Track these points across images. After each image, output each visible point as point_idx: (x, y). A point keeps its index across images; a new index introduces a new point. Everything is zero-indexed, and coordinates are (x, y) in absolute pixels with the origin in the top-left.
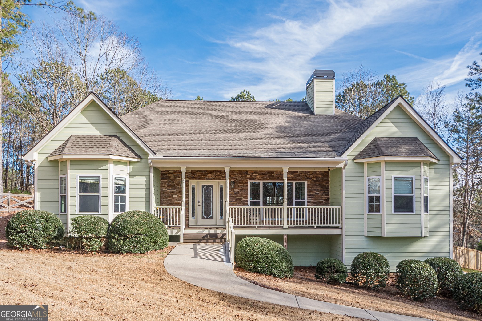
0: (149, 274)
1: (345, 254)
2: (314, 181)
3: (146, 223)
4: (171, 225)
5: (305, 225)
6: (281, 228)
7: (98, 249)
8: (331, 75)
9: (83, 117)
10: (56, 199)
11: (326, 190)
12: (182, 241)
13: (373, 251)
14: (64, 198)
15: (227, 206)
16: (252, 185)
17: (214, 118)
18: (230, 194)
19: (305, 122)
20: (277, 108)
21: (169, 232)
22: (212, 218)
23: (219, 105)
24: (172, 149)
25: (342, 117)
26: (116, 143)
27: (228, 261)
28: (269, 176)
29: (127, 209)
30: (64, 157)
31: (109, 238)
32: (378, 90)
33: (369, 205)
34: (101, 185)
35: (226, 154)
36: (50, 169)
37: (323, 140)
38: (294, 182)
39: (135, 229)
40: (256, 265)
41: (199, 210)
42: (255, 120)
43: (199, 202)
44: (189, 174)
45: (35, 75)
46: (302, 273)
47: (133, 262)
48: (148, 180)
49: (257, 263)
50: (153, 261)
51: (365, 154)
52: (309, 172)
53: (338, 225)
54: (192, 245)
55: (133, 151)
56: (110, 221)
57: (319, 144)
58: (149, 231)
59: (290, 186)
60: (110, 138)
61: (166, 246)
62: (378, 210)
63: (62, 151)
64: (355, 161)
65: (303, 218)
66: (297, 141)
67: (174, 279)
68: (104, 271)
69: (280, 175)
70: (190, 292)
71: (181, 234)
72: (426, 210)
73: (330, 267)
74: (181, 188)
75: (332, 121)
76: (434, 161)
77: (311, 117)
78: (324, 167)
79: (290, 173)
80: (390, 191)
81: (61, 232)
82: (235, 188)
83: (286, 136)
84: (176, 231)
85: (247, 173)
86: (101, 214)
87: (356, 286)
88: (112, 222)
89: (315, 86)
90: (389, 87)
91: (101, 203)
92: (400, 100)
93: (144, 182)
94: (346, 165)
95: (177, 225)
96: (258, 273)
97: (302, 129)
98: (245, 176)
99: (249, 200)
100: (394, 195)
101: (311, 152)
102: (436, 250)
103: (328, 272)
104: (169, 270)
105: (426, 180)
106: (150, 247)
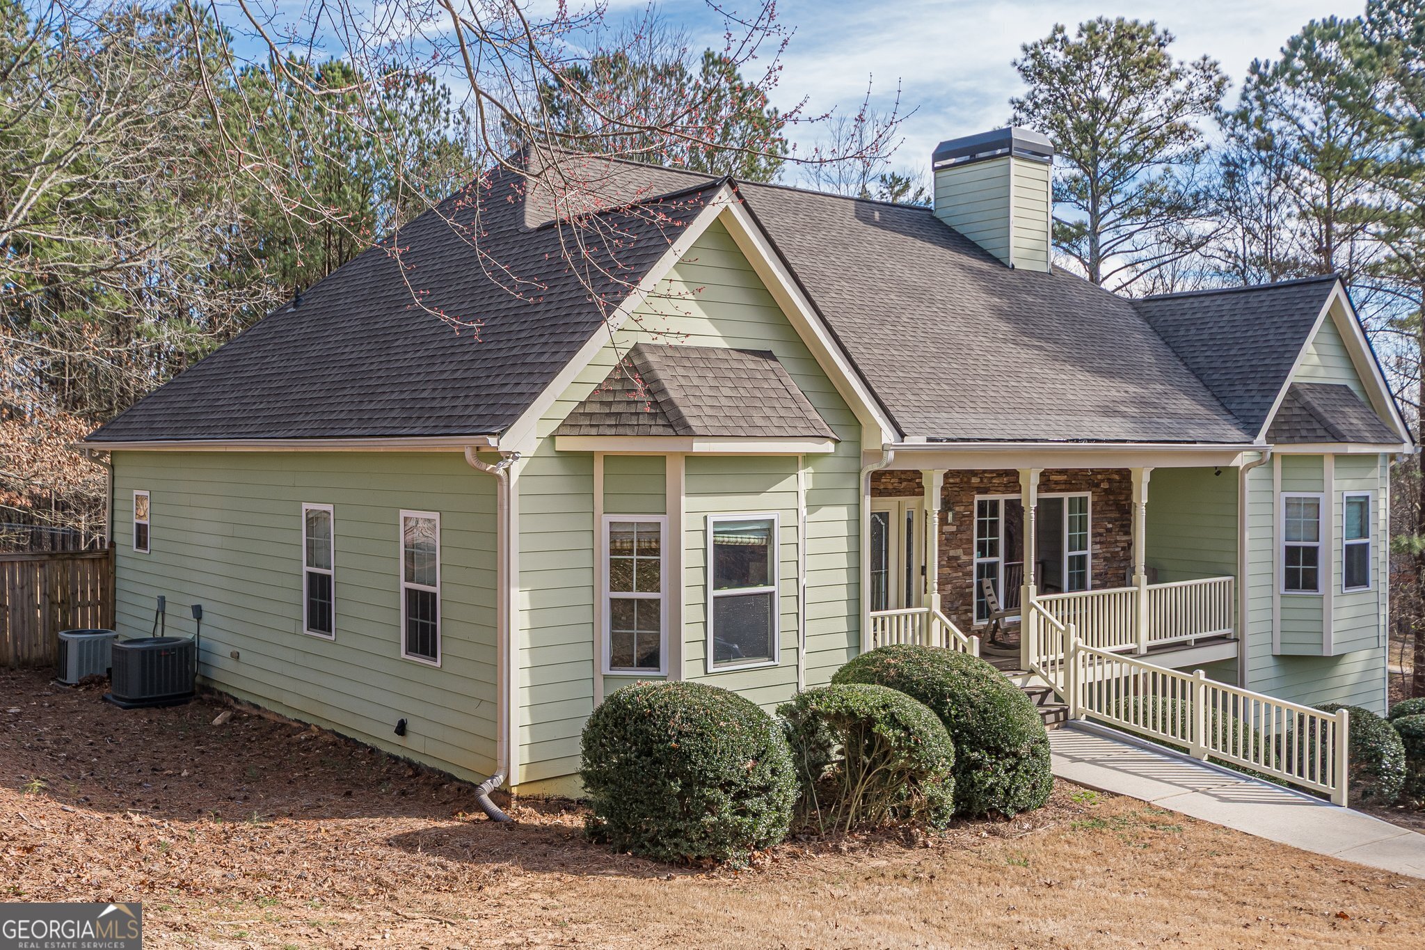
2: (1105, 490)
5: (1174, 640)
10: (583, 614)
11: (1126, 519)
16: (982, 505)
33: (1287, 571)
34: (778, 554)
38: (1066, 498)
48: (855, 523)
53: (1227, 630)
62: (1312, 586)
80: (1338, 532)
86: (779, 664)
89: (1013, 181)
91: (779, 623)
93: (843, 529)
98: (969, 482)
99: (976, 559)
100: (1345, 542)
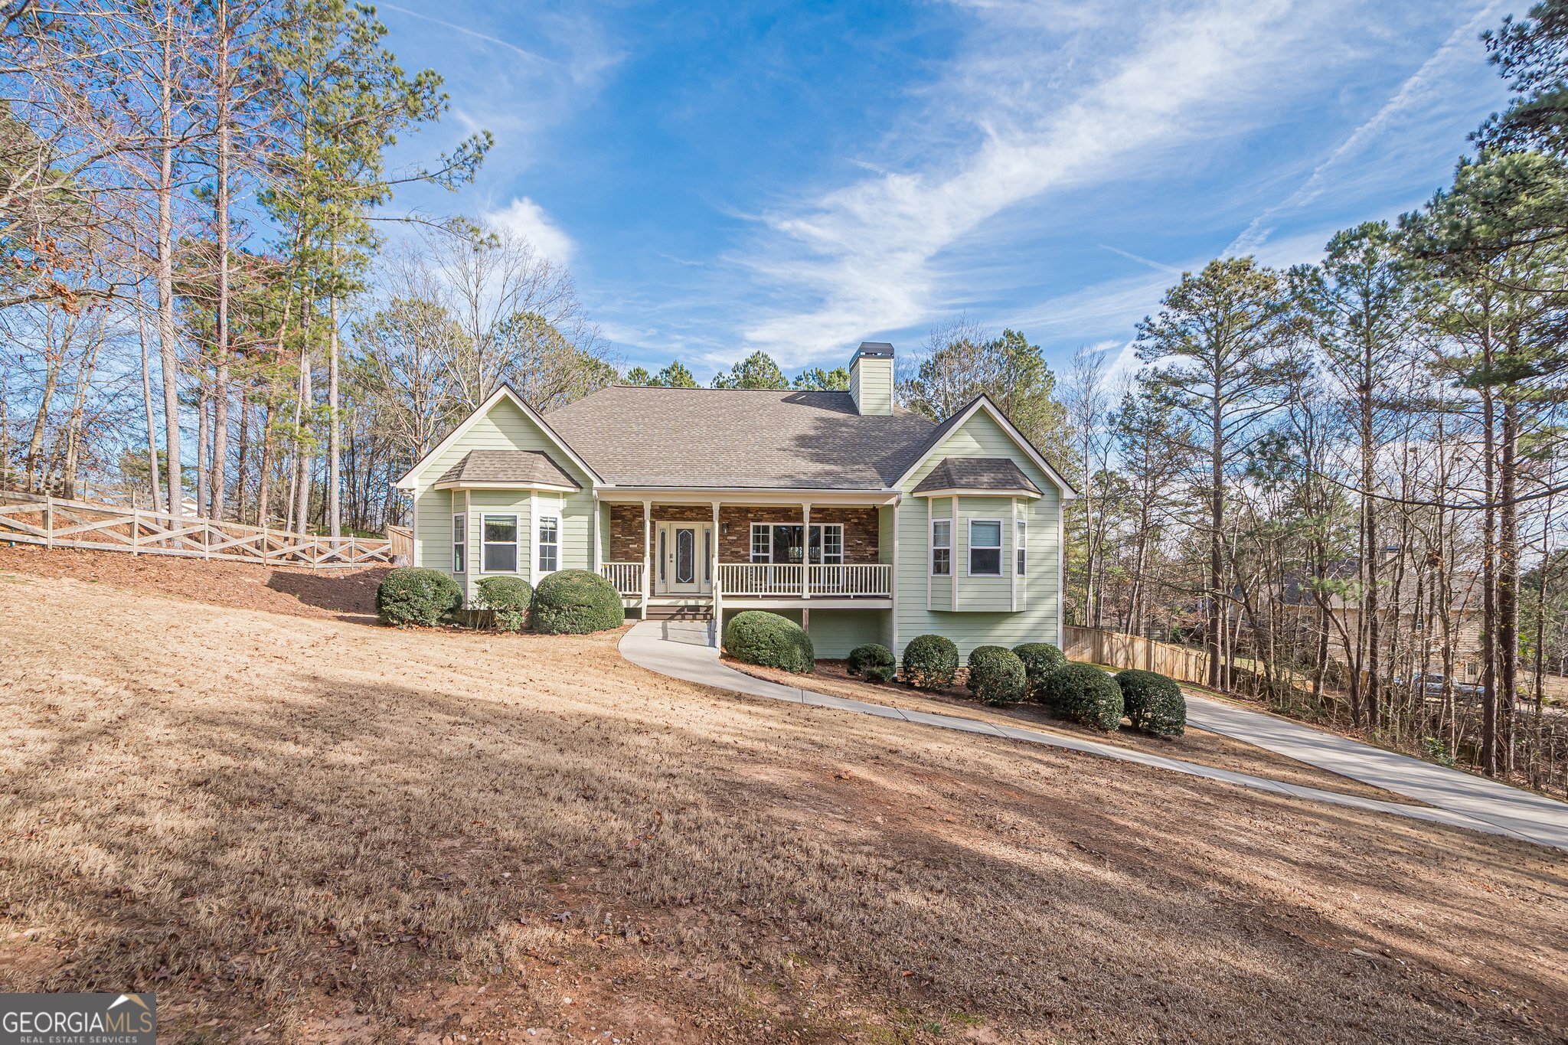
0: (598, 660)
1: (896, 639)
2: (855, 523)
3: (590, 589)
4: (628, 592)
5: (836, 594)
6: (799, 598)
7: (518, 627)
8: (888, 352)
9: (489, 422)
10: (446, 551)
11: (873, 538)
12: (644, 616)
13: (935, 634)
14: (460, 549)
15: (715, 563)
16: (756, 527)
17: (696, 420)
18: (720, 545)
19: (844, 429)
20: (801, 402)
21: (625, 603)
22: (692, 581)
23: (707, 396)
24: (629, 474)
25: (904, 420)
26: (542, 463)
27: (713, 644)
28: (783, 517)
29: (559, 567)
30: (462, 485)
31: (533, 611)
32: (995, 356)
33: (935, 564)
34: (519, 530)
35: (714, 482)
36: (437, 502)
37: (867, 460)
38: (823, 526)
39: (573, 596)
40: (755, 652)
41: (671, 569)
42: (764, 423)
43: (671, 556)
44: (656, 511)
45: (382, 322)
46: (831, 669)
47: (573, 646)
48: (592, 523)
49: (758, 649)
50: (601, 644)
51: (928, 483)
52: (847, 510)
53: (886, 593)
54: (660, 623)
55: (568, 476)
56: (535, 585)
57: (861, 467)
58: (595, 600)
59: (814, 531)
60: (533, 455)
61: (620, 624)
62: (948, 572)
63: (459, 475)
64: (915, 495)
65: (838, 582)
66: (827, 461)
67: (632, 665)
68: (535, 655)
69: (798, 514)
70: (655, 681)
71: (644, 606)
72: (1021, 571)
73: (869, 657)
74: (643, 534)
75: (887, 427)
76: (1033, 495)
77: (853, 420)
78: (868, 503)
79: (814, 510)
80: (964, 541)
81: (459, 600)
82: (729, 534)
83: (811, 454)
84: (636, 601)
85: (748, 510)
86: (520, 573)
87: (910, 686)
88: (539, 587)
89: (862, 370)
90: (1012, 352)
91: (519, 558)
92: (983, 401)
93: (586, 525)
94: (899, 502)
95: (637, 593)
96: (760, 665)
97: (838, 440)
98: (746, 516)
99: (752, 553)
100: (970, 547)
101: (847, 480)
102: (1035, 633)
103: (865, 664)
104: (625, 656)
105: (1022, 526)
106: (596, 624)
